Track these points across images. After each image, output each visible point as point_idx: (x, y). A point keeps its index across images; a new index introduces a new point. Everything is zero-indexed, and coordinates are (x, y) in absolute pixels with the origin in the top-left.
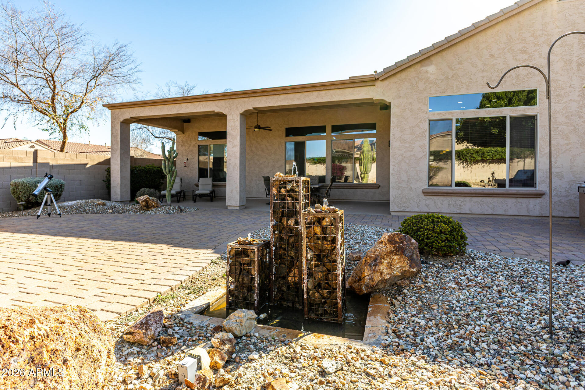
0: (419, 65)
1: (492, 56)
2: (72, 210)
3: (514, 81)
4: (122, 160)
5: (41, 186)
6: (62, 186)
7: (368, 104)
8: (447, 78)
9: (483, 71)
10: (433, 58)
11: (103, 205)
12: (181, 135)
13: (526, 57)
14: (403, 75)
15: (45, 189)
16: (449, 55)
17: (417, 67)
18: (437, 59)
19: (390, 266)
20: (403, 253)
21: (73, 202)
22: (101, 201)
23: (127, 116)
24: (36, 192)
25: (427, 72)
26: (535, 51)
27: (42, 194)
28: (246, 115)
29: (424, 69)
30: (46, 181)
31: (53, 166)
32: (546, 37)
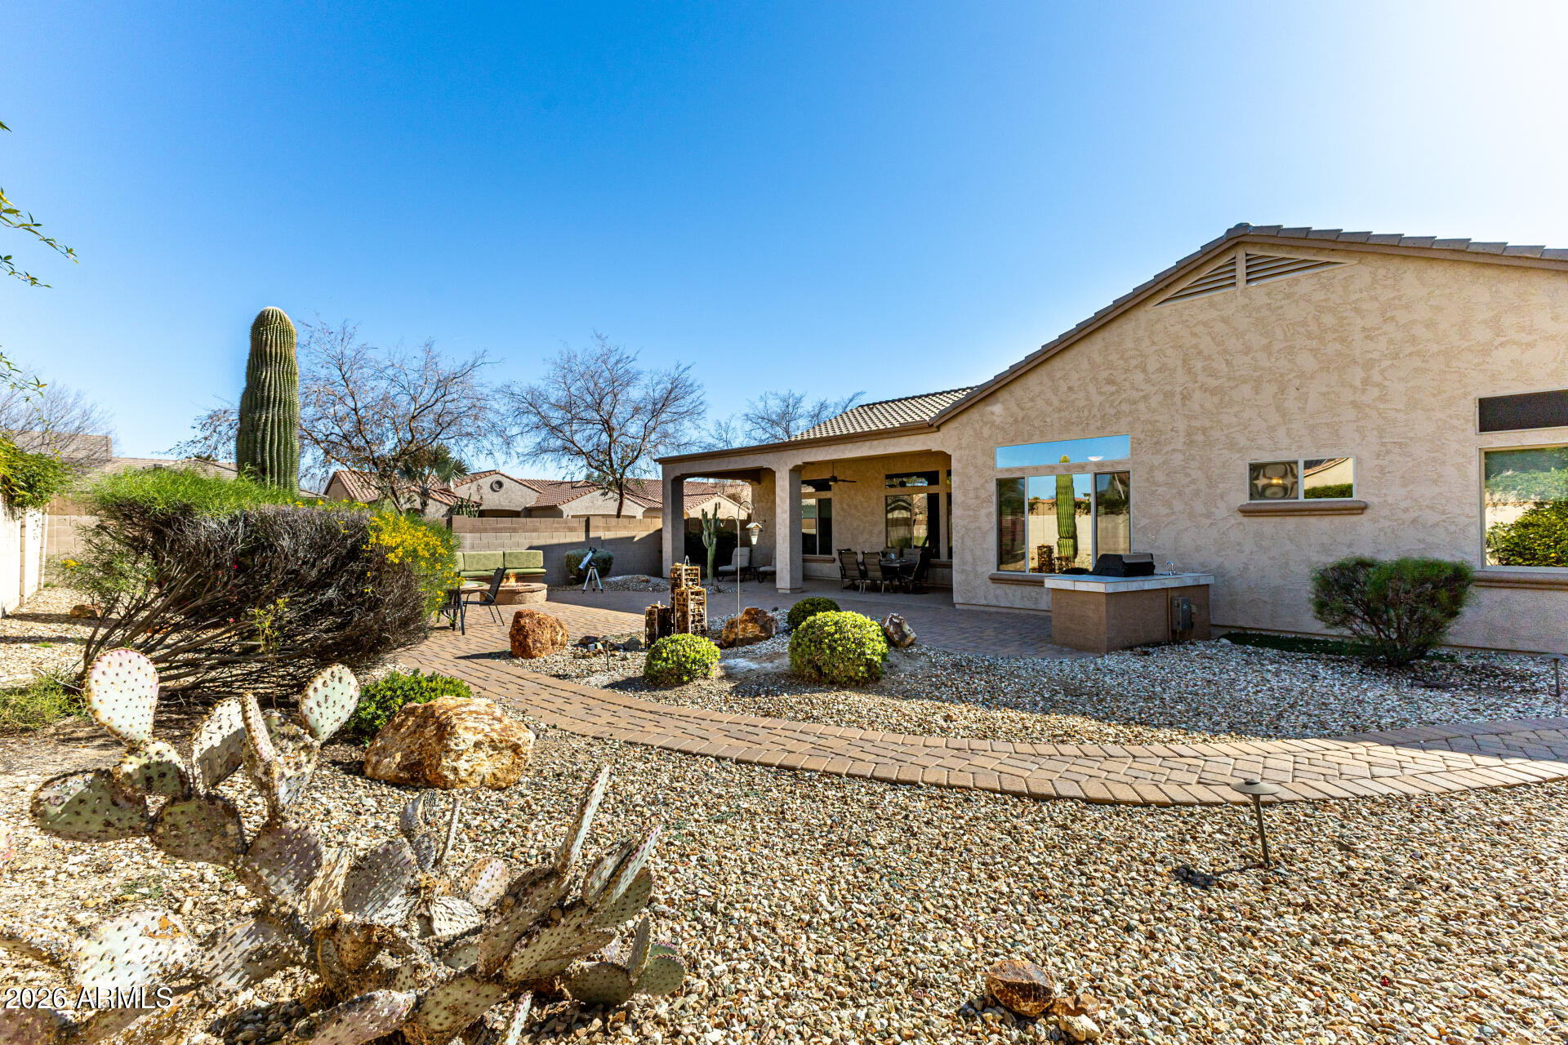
0: (983, 404)
1: (1070, 389)
2: (617, 587)
3: (1099, 424)
4: (673, 526)
5: (586, 560)
6: (610, 558)
7: (928, 454)
8: (1016, 421)
9: (1060, 411)
10: (999, 394)
11: (647, 581)
12: (757, 486)
13: (1114, 388)
14: (964, 418)
15: (589, 562)
16: (1018, 390)
17: (981, 406)
18: (1004, 395)
19: (744, 630)
20: (756, 622)
21: (619, 578)
22: (647, 577)
23: (678, 473)
24: (581, 567)
25: (993, 413)
26: (1125, 380)
27: (587, 568)
28: (796, 471)
29: (989, 409)
30: (590, 555)
31: (606, 540)
32: (1139, 359)
